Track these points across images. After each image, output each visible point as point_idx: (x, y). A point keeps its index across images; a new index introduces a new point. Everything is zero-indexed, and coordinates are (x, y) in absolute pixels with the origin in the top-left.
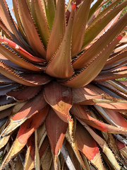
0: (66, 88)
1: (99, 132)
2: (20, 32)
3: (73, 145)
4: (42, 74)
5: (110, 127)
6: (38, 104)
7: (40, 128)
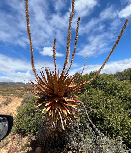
0: (59, 97)
1: (66, 107)
2: (49, 86)
3: (60, 110)
4: (53, 94)
5: (68, 105)
6: (53, 101)
7: (53, 106)
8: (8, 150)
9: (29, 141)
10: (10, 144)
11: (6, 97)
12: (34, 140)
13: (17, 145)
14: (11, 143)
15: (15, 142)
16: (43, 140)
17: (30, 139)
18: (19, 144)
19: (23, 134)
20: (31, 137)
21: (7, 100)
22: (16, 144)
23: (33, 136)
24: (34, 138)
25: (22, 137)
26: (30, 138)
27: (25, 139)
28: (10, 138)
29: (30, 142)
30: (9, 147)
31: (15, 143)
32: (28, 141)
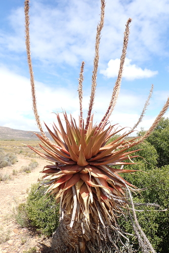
8: (5, 251)
9: (39, 246)
10: (10, 242)
11: (30, 158)
12: (48, 247)
13: (19, 247)
14: (13, 240)
15: (18, 240)
16: (59, 249)
17: (41, 243)
18: (23, 246)
19: (34, 231)
20: (44, 239)
21: (30, 165)
22: (19, 245)
23: (48, 238)
24: (48, 243)
25: (31, 234)
26: (42, 241)
27: (35, 240)
28: (15, 232)
29: (41, 248)
30: (7, 246)
31: (18, 243)
32: (37, 245)
